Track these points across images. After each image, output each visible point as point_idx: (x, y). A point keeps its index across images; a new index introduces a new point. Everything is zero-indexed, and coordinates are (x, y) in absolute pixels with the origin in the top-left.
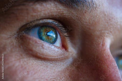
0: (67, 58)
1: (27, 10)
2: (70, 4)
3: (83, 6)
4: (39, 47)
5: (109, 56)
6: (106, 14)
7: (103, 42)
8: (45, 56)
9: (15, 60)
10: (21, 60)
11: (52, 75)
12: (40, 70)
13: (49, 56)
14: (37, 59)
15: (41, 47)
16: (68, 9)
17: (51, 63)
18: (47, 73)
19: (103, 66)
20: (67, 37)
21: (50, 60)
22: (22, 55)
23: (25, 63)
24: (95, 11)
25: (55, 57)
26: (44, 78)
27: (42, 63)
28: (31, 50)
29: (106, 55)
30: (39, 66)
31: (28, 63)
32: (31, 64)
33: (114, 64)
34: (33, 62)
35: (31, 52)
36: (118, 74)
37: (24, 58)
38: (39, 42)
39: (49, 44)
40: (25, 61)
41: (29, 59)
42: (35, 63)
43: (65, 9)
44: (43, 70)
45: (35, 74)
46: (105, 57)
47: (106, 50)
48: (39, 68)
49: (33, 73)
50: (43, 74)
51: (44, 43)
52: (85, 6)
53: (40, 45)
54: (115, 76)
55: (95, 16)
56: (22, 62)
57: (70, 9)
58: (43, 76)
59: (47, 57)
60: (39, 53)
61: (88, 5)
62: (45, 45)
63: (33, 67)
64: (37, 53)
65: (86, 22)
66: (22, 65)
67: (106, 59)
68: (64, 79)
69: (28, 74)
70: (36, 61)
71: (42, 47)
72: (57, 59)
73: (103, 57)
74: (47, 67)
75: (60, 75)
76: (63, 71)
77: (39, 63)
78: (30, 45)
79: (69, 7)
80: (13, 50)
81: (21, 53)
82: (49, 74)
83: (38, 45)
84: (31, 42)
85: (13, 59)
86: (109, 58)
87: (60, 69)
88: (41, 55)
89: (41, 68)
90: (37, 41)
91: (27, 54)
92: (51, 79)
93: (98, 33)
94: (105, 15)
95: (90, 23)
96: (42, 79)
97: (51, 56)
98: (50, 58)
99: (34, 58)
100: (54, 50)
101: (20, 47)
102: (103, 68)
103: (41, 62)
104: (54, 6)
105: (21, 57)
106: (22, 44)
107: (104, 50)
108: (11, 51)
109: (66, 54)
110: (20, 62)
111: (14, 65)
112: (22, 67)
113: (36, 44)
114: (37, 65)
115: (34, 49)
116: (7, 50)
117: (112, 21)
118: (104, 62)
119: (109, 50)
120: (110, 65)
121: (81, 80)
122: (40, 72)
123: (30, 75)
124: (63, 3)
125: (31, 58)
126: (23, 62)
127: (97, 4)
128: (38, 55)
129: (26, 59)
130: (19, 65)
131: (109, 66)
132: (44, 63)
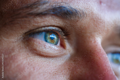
0: (65, 54)
1: (29, 21)
2: (64, 16)
3: (75, 17)
4: (42, 46)
5: (100, 50)
6: (96, 20)
7: (94, 40)
8: (47, 54)
9: (23, 59)
10: (28, 58)
11: (54, 69)
12: (44, 65)
13: (50, 54)
14: (41, 57)
15: (43, 47)
16: (63, 20)
17: (52, 59)
18: (50, 67)
19: (96, 58)
20: (65, 39)
21: (51, 57)
22: (28, 54)
23: (31, 60)
24: (86, 20)
25: (55, 54)
26: (48, 72)
27: (46, 60)
28: (35, 50)
29: (98, 49)
30: (43, 62)
31: (33, 60)
32: (36, 61)
33: (105, 56)
34: (38, 59)
35: (35, 52)
36: (108, 64)
37: (30, 56)
38: (42, 43)
39: (50, 44)
40: (31, 59)
41: (35, 57)
42: (40, 60)
43: (60, 20)
44: (46, 65)
45: (40, 69)
46: (97, 50)
47: (98, 45)
48: (43, 64)
49: (39, 68)
50: (47, 69)
51: (46, 43)
52: (77, 17)
53: (43, 45)
54: (106, 65)
55: (85, 23)
56: (28, 60)
57: (64, 20)
58: (47, 70)
59: (48, 55)
60: (42, 52)
61: (80, 16)
62: (47, 45)
63: (38, 63)
64: (41, 52)
65: (78, 28)
66: (28, 62)
67: (98, 52)
68: (64, 72)
69: (34, 69)
70: (40, 58)
71: (45, 47)
72: (57, 56)
73: (95, 51)
74: (50, 62)
75: (61, 68)
76: (63, 65)
77: (43, 60)
78: (35, 45)
79: (64, 18)
80: (21, 51)
81: (27, 52)
82: (52, 68)
83: (41, 45)
84: (35, 43)
85: (21, 58)
86: (101, 51)
87: (60, 64)
88: (44, 54)
89: (44, 64)
90: (41, 42)
91: (32, 53)
92: (54, 72)
93: (88, 34)
94: (94, 21)
95: (81, 28)
96: (46, 72)
97: (52, 54)
98: (51, 55)
99: (38, 56)
100: (55, 49)
101: (26, 48)
102: (96, 60)
103: (44, 59)
104: (51, 18)
105: (27, 56)
106: (28, 46)
107: (96, 46)
108: (19, 52)
109: (63, 51)
110: (27, 60)
111: (22, 63)
112: (29, 64)
113: (40, 45)
114: (42, 62)
115: (38, 49)
116: (15, 51)
117: (100, 25)
118: (97, 55)
119: (101, 46)
120: (102, 56)
121: (78, 71)
122: (44, 67)
123: (35, 71)
124: (59, 16)
125: (36, 56)
126: (30, 60)
127: (87, 14)
128: (42, 53)
129: (32, 58)
130: (26, 63)
131: (100, 58)
132: (47, 59)
